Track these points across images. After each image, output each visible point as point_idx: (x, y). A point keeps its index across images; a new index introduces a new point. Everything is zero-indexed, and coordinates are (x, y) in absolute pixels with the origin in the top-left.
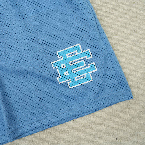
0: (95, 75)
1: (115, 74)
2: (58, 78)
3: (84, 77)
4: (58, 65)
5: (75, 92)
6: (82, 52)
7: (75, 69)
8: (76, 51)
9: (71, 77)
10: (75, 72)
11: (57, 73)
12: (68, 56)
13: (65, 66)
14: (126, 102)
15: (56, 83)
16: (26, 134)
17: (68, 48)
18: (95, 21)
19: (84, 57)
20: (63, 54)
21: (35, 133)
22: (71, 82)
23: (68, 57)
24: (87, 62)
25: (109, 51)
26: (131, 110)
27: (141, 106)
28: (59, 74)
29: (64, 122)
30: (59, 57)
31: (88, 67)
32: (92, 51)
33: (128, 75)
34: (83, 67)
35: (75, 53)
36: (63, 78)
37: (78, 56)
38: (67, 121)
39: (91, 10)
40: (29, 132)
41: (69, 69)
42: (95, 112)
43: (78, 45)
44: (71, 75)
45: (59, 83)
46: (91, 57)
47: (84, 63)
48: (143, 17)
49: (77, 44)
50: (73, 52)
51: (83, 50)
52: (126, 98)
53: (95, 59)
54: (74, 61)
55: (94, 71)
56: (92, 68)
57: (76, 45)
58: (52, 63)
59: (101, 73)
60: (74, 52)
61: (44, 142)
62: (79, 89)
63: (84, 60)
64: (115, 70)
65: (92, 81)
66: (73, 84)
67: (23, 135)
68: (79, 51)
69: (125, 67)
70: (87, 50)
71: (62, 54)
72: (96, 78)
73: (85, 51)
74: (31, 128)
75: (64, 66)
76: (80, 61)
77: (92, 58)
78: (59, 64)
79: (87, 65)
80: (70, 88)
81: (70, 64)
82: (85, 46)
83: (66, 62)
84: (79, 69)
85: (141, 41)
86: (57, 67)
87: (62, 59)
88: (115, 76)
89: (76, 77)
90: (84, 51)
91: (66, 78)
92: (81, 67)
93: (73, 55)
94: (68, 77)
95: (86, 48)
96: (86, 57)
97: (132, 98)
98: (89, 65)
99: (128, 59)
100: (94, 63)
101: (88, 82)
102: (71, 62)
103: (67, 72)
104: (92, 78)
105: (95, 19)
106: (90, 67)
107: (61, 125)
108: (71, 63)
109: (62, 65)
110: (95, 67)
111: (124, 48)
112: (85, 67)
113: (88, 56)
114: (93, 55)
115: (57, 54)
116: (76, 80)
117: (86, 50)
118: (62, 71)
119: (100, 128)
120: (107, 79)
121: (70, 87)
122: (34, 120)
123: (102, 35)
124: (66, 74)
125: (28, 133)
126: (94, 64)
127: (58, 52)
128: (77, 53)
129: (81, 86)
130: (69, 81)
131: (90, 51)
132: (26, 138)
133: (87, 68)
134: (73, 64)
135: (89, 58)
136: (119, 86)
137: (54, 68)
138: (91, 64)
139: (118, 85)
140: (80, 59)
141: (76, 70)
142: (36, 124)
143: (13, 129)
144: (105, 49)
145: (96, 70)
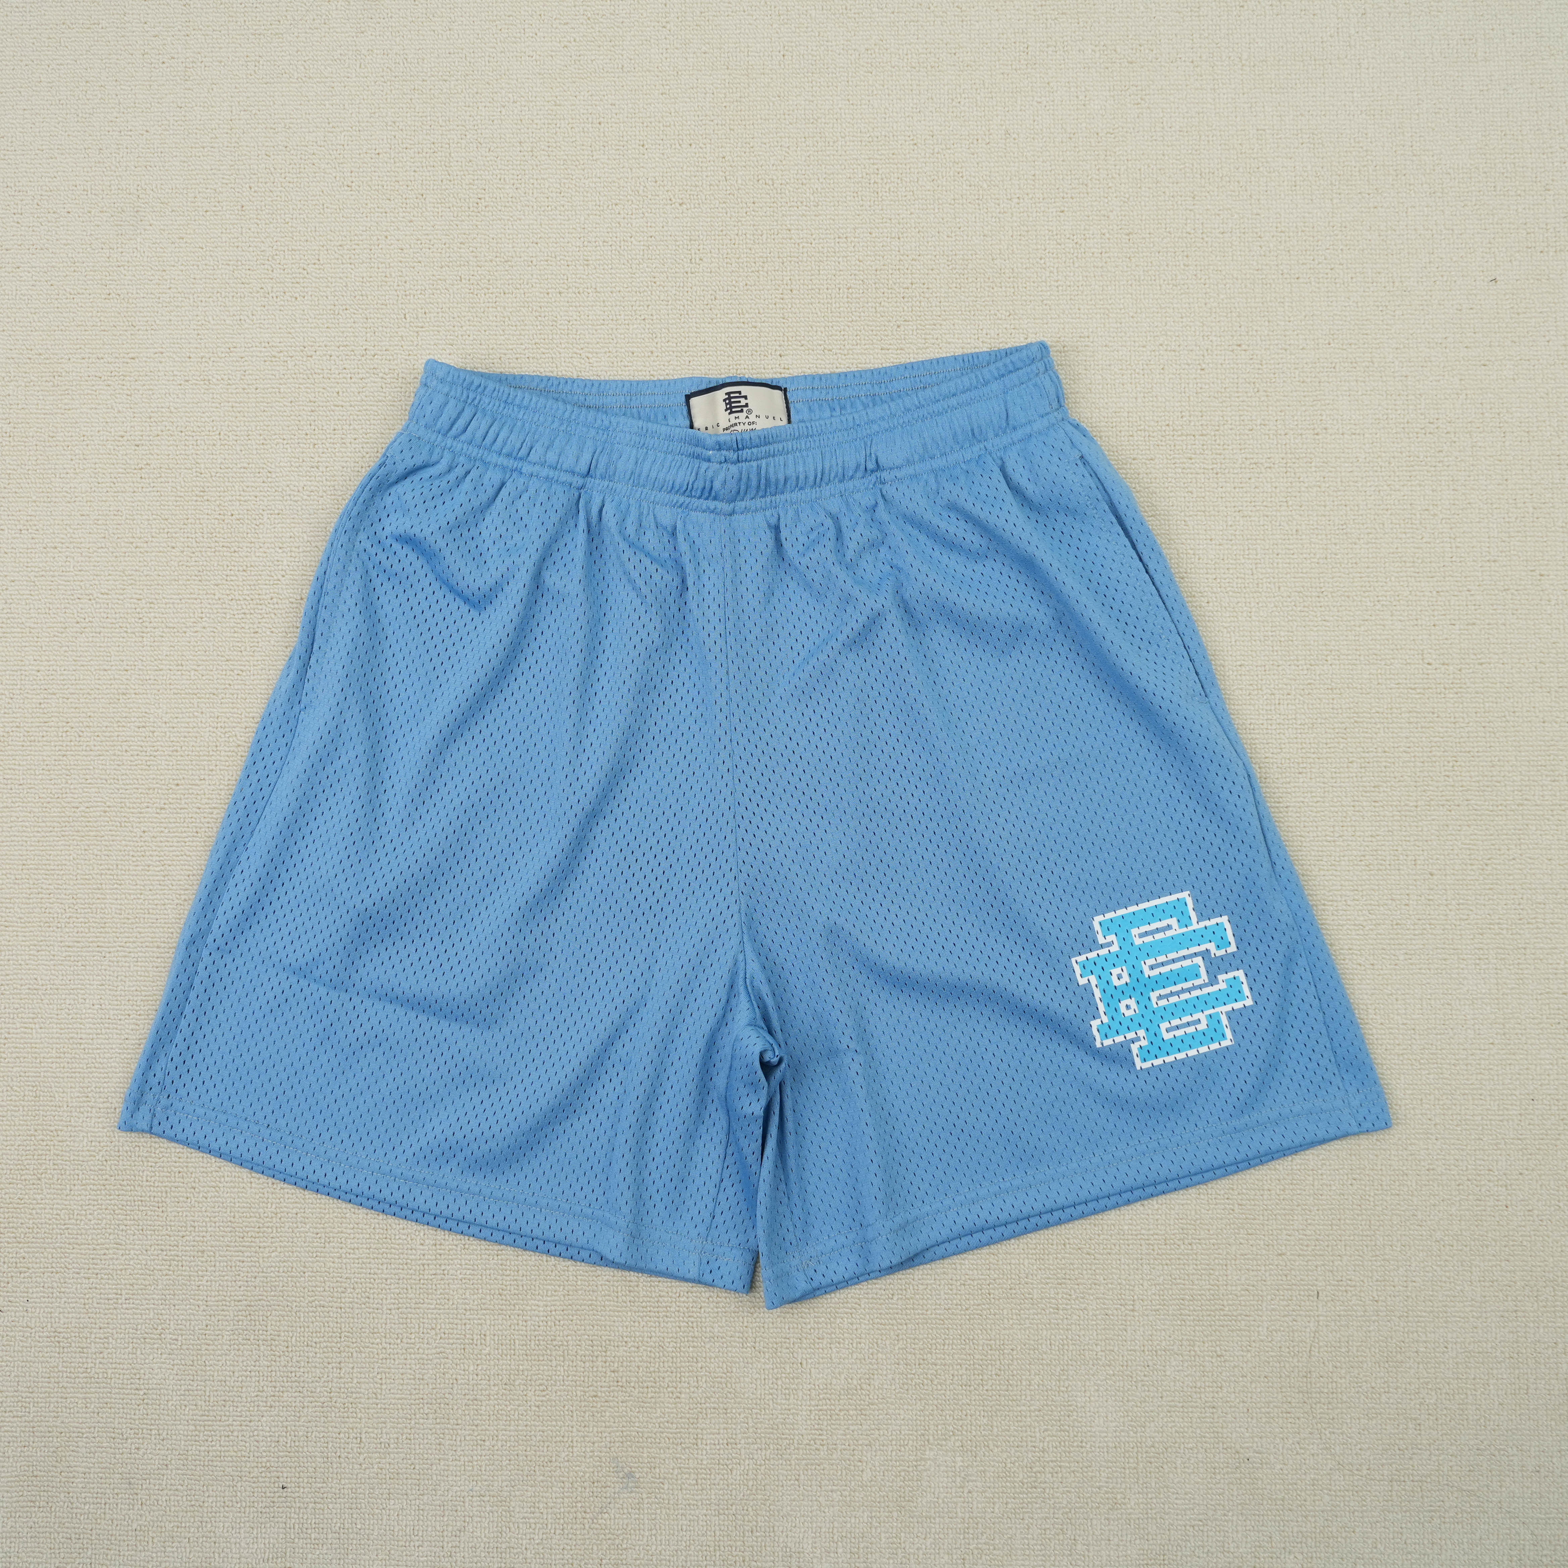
0: (1243, 1021)
1: (1325, 1023)
2: (1095, 1024)
3: (1200, 1027)
4: (1098, 970)
5: (1159, 1085)
6: (1195, 926)
7: (1163, 992)
8: (1173, 922)
9: (1146, 1023)
10: (1163, 1003)
11: (1092, 1003)
12: (1141, 936)
13: (1126, 978)
14: (1364, 1141)
15: (1084, 1042)
16: (940, 1250)
17: (1142, 906)
18: (1255, 813)
19: (1203, 948)
20: (1121, 928)
21: (980, 1245)
22: (1144, 1043)
23: (1138, 941)
24: (1215, 967)
25: (1304, 932)
26: (1384, 1178)
27: (1423, 1163)
28: (1102, 1007)
29: (1106, 1209)
30: (1101, 940)
31: (1215, 988)
32: (1236, 927)
33: (1374, 1031)
34: (1194, 988)
35: (1169, 927)
36: (1115, 1025)
37: (1178, 942)
38: (1117, 1206)
39: (1241, 771)
40: (965, 1240)
41: (1140, 988)
42: (1236, 1172)
43: (1180, 895)
44: (1149, 1015)
45: (1098, 1045)
46: (1233, 948)
47: (1203, 971)
48: (1443, 805)
49: (1177, 892)
50: (1159, 925)
51: (1201, 917)
52: (1367, 1125)
53: (1248, 959)
54: (1161, 959)
55: (1238, 1005)
56: (1234, 993)
57: (1174, 897)
58: (1073, 960)
59: (1267, 1015)
60: (1164, 924)
61: (1014, 1291)
62: (1174, 1074)
63: (1200, 958)
64: (1328, 1020)
65: (1230, 1043)
66: (1154, 1050)
67: (928, 1255)
68: (1184, 921)
69: (1366, 997)
70: (1219, 920)
71: (1114, 927)
72: (1249, 1035)
73: (1207, 923)
74: (968, 1226)
75: (1120, 976)
76: (1187, 963)
77: (1233, 955)
78: (1100, 968)
79: (1213, 981)
80: (1138, 1068)
81: (1147, 972)
82: (1211, 904)
83: (1131, 960)
84: (1178, 994)
85: (1431, 897)
86: (1094, 980)
87: (1115, 948)
88: (1324, 1031)
89: (1164, 1025)
90: (1202, 924)
91: (1125, 1026)
92: (1188, 985)
93: (1159, 936)
94: (1136, 1022)
95: (1214, 914)
96: (1211, 947)
97: (1387, 1125)
98: (1221, 977)
99: (1376, 967)
100: (1240, 974)
101: (1215, 1046)
102: (1151, 961)
103: (1132, 1003)
104: (1228, 1033)
105: (1257, 804)
106: (1222, 986)
107: (1093, 1219)
108: (1152, 968)
109: (1116, 971)
110: (1246, 991)
111: (1365, 923)
112: (1205, 985)
113: (1220, 942)
114: (1239, 940)
115: (1097, 927)
116: (1167, 1036)
117: (1213, 921)
118: (1114, 995)
119: (1251, 1243)
120: (1291, 1041)
121: (1139, 1064)
122: (983, 1192)
123: (1278, 868)
124: (1128, 1007)
125: (951, 1247)
126: (1243, 978)
127: (1098, 919)
128: (1177, 930)
129: (1183, 1062)
130: (1138, 1039)
131: (1228, 926)
132: (939, 1267)
133: (1210, 989)
134: (1156, 972)
135: (1222, 952)
136: (1336, 1072)
137: (1082, 981)
138: (1231, 975)
139: (1332, 1068)
140: (1185, 952)
141: (1166, 997)
142: (987, 1205)
143: (898, 1220)
144: (1290, 921)
145: (1249, 1002)
